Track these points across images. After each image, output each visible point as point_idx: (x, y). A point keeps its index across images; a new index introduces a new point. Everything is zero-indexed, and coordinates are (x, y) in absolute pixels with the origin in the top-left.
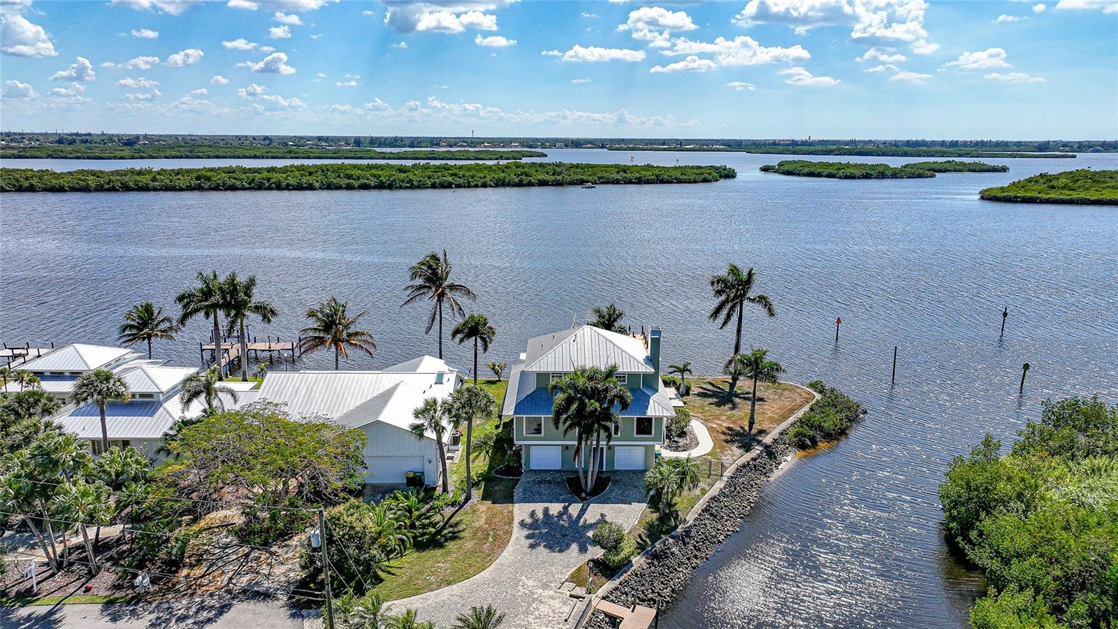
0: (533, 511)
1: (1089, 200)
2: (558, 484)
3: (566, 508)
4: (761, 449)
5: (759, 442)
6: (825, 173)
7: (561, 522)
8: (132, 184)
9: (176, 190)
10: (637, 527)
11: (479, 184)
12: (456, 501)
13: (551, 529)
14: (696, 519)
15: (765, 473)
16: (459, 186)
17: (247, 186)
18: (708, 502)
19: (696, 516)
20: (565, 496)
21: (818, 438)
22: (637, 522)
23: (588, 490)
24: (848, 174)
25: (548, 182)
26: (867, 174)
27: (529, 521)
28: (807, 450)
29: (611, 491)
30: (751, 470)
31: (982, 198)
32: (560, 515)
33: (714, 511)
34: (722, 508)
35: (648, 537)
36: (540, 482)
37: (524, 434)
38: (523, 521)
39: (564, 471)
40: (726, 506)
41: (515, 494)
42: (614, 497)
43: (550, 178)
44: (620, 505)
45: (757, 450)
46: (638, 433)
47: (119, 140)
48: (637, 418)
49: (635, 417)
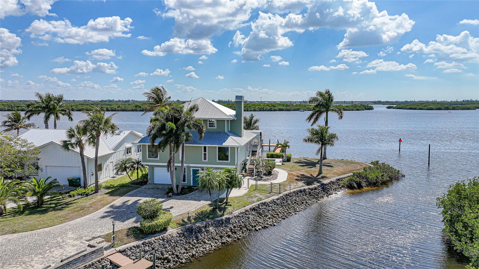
0: (129, 200)
2: (163, 190)
4: (319, 185)
5: (319, 182)
6: (418, 108)
8: (110, 109)
9: (127, 111)
12: (85, 193)
14: (241, 213)
15: (317, 198)
18: (260, 205)
22: (193, 210)
23: (175, 192)
24: (429, 108)
25: (283, 109)
27: (119, 205)
28: (353, 190)
34: (269, 211)
35: (195, 218)
36: (152, 189)
37: (147, 158)
38: (113, 205)
40: (273, 210)
41: (129, 192)
43: (284, 108)
45: (316, 185)
46: (219, 159)
47: (122, 101)
48: (219, 147)
49: (217, 146)
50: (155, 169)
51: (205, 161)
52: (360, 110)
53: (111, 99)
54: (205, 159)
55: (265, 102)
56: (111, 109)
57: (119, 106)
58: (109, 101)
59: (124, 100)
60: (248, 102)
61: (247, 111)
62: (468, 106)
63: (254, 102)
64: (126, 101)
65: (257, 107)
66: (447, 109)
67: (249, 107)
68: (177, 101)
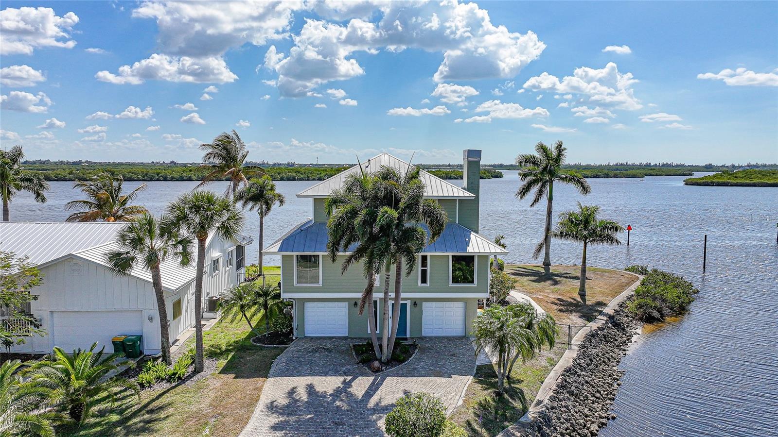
0: (294, 388)
1: (767, 184)
2: (342, 352)
3: (347, 384)
4: (605, 318)
5: (601, 313)
7: (338, 403)
10: (463, 410)
11: (316, 178)
12: (175, 374)
13: (316, 413)
14: (552, 399)
15: (617, 346)
16: (300, 179)
17: (141, 178)
18: (563, 375)
19: (551, 394)
20: (349, 367)
21: (666, 311)
22: (461, 402)
23: (384, 359)
26: (597, 175)
27: (283, 401)
28: (655, 324)
29: (419, 360)
30: (602, 341)
31: (686, 184)
32: (337, 393)
33: (573, 388)
34: (583, 385)
35: (484, 425)
36: (315, 351)
37: (295, 283)
38: (272, 402)
39: (352, 339)
40: (587, 382)
41: (274, 365)
42: (422, 368)
44: (433, 378)
45: (601, 321)
46: (455, 280)
47: (67, 163)
48: (454, 257)
49: (451, 254)
50: (309, 306)
51: (424, 285)
52: (485, 178)
53: (43, 159)
54: (424, 281)
55: (324, 165)
56: (57, 177)
57: (71, 172)
58: (41, 163)
59: (71, 160)
60: (297, 164)
61: (308, 180)
62: (634, 172)
63: (305, 165)
64: (74, 163)
65: (323, 174)
66: (607, 176)
67: (311, 174)
68: (170, 163)
